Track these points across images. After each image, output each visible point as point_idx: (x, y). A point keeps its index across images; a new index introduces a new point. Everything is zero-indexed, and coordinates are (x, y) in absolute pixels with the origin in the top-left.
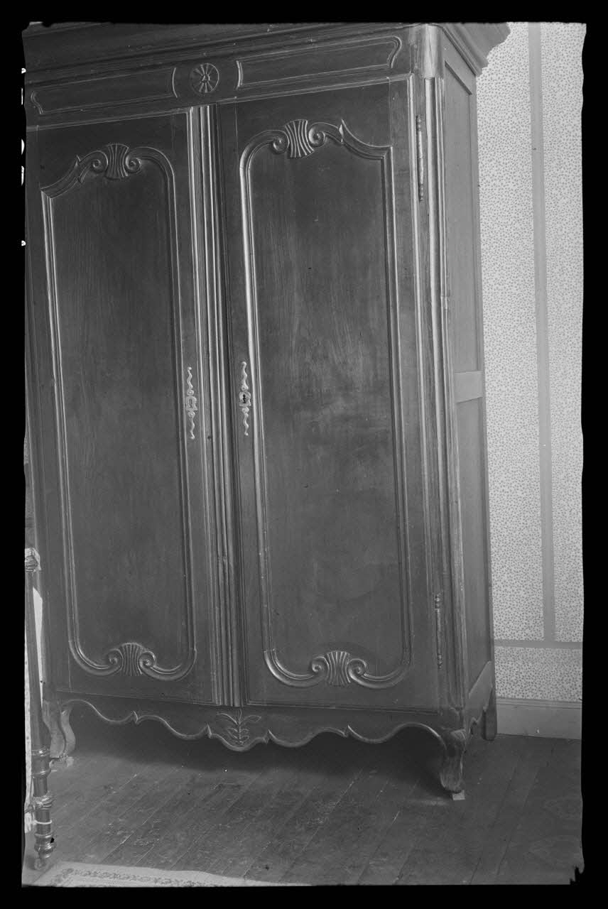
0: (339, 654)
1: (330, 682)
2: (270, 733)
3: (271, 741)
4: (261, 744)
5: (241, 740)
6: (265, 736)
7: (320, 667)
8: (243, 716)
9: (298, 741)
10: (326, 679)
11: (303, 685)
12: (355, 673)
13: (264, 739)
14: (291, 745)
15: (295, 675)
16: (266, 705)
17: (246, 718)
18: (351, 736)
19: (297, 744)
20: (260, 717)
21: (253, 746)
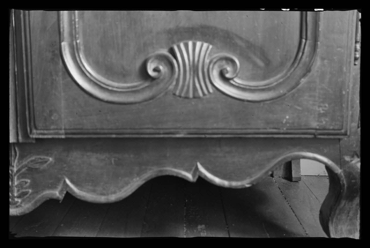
0: (194, 45)
1: (177, 93)
2: (68, 182)
3: (69, 196)
4: (51, 202)
5: (19, 197)
6: (60, 188)
7: (161, 68)
8: (22, 157)
9: (115, 193)
10: (171, 87)
11: (131, 99)
12: (222, 75)
13: (57, 193)
14: (103, 199)
15: (116, 84)
16: (63, 137)
17: (25, 163)
18: (202, 181)
19: (113, 198)
20: (51, 159)
21: (38, 205)
